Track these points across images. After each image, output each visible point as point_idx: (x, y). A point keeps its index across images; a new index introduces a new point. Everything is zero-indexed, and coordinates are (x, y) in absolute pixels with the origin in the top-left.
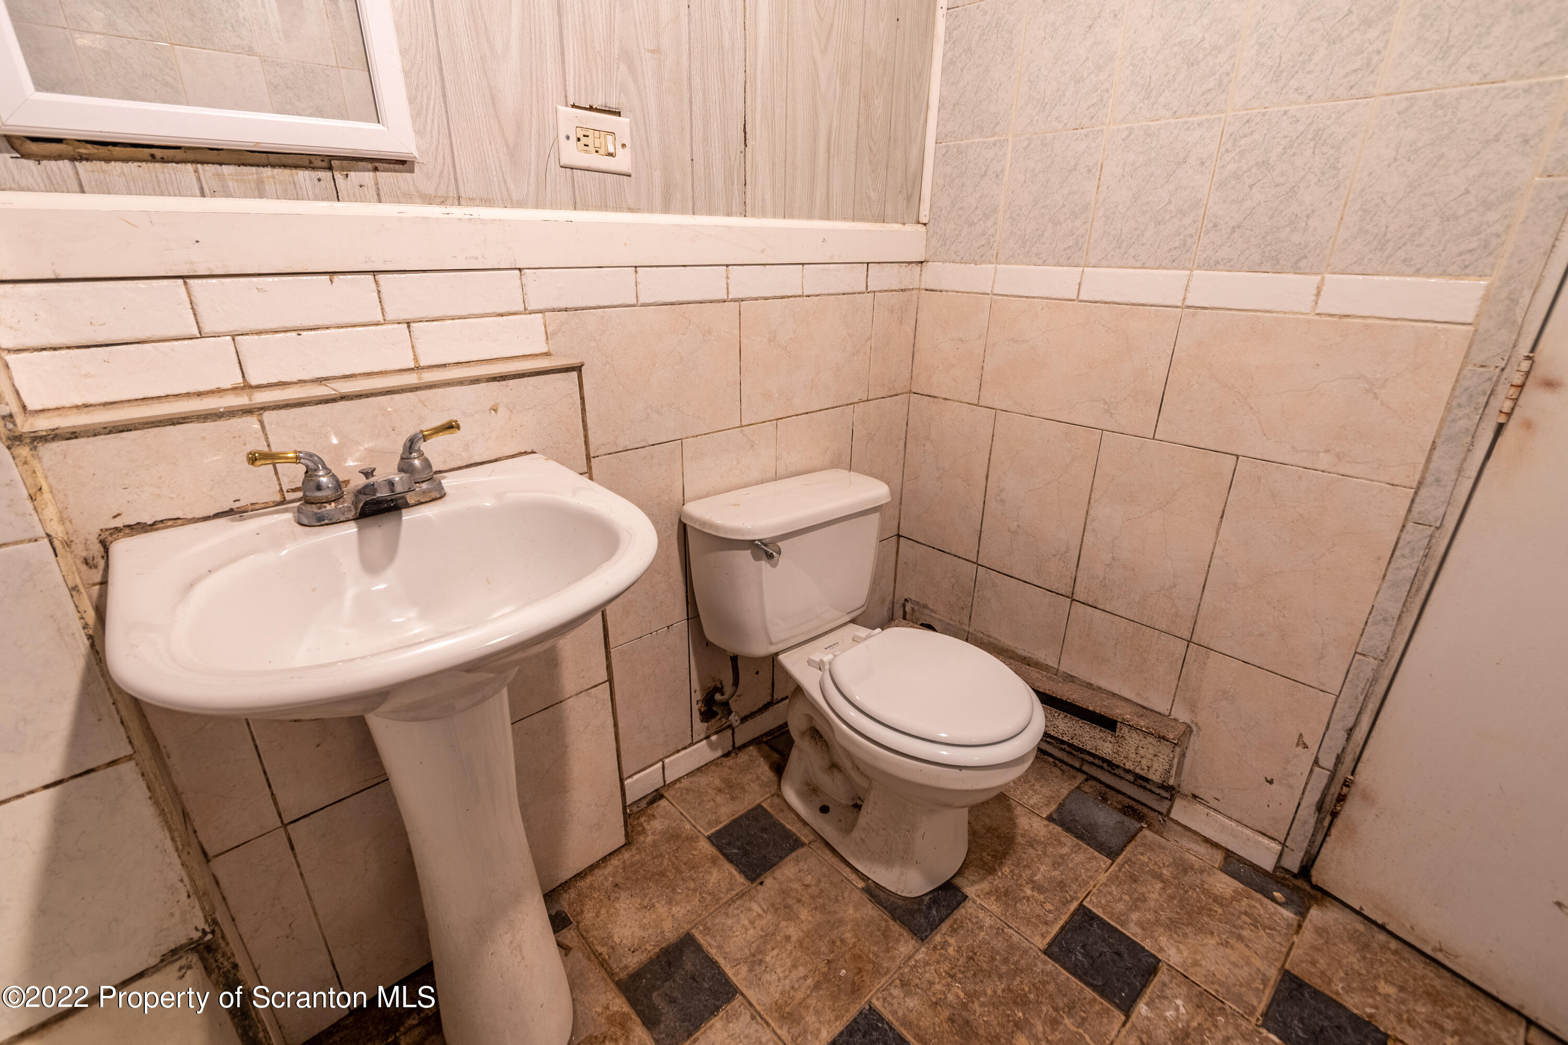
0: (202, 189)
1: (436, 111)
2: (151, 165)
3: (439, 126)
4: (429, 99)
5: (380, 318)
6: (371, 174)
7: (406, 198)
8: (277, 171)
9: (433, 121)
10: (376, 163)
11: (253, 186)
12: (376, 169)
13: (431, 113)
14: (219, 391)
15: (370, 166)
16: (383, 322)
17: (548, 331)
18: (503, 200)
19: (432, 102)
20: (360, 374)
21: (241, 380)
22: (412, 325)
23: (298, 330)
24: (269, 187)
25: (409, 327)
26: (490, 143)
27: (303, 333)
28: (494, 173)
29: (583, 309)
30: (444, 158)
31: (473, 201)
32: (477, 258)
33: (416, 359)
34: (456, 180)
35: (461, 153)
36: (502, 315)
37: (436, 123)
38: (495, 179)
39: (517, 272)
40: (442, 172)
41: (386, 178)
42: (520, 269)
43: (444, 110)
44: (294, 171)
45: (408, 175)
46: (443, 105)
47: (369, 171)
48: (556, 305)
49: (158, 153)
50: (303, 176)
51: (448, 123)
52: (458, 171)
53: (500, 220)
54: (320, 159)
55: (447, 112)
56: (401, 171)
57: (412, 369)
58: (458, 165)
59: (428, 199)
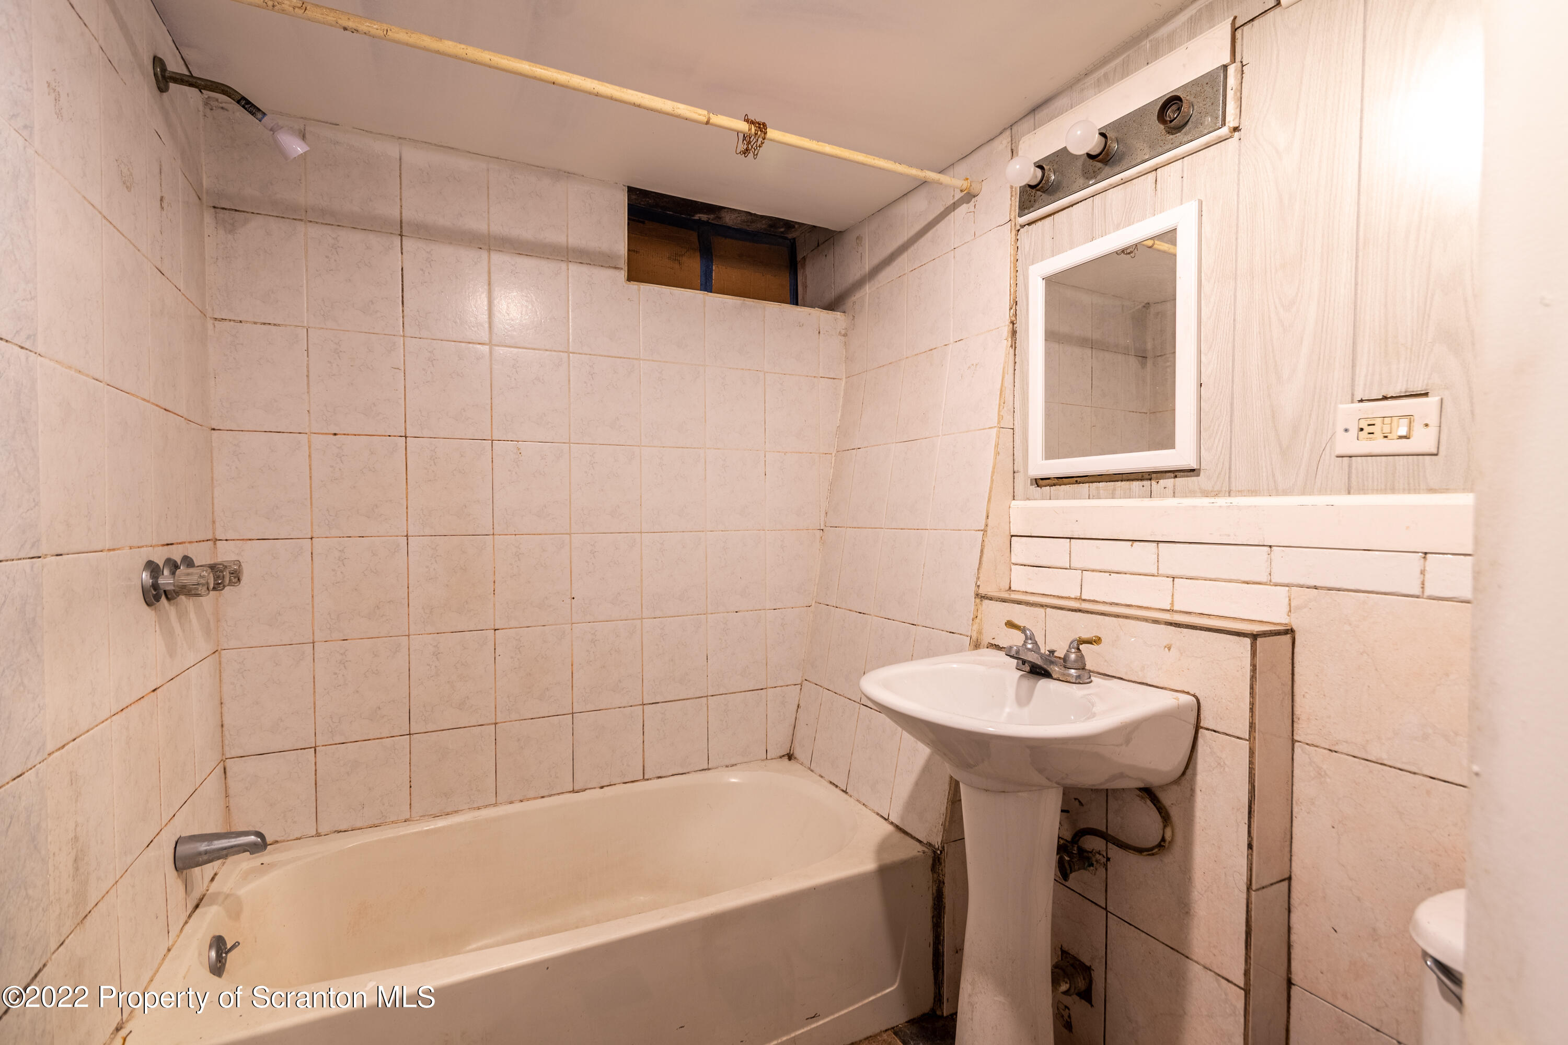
0: (1089, 495)
1: (1223, 433)
2: (1076, 485)
3: (1223, 443)
4: (1219, 426)
5: (1155, 572)
6: (1172, 480)
7: (1191, 494)
8: (1123, 483)
9: (1219, 440)
10: (1176, 473)
11: (1111, 492)
12: (1176, 477)
13: (1219, 434)
14: (1069, 598)
15: (1172, 475)
16: (1156, 574)
17: (1292, 605)
18: (1269, 490)
19: (1221, 428)
20: (1135, 606)
21: (1079, 595)
22: (1175, 579)
23: (1110, 572)
24: (1118, 492)
25: (1173, 581)
26: (1265, 447)
27: (1112, 574)
28: (1264, 469)
29: (1339, 590)
30: (1223, 464)
31: (1241, 493)
32: (1229, 536)
33: (1172, 604)
34: (1229, 478)
35: (1237, 459)
36: (1247, 583)
37: (1222, 441)
38: (1264, 475)
39: (1268, 548)
40: (1220, 474)
41: (1180, 481)
42: (1270, 546)
43: (1229, 430)
44: (1131, 482)
45: (1195, 479)
46: (1229, 428)
47: (1172, 478)
48: (1301, 582)
49: (1079, 479)
50: (1136, 484)
51: (1231, 439)
52: (1233, 472)
53: (1255, 506)
54: (1148, 474)
55: (1231, 432)
56: (1191, 476)
57: (1168, 611)
58: (1233, 468)
59: (1206, 494)
